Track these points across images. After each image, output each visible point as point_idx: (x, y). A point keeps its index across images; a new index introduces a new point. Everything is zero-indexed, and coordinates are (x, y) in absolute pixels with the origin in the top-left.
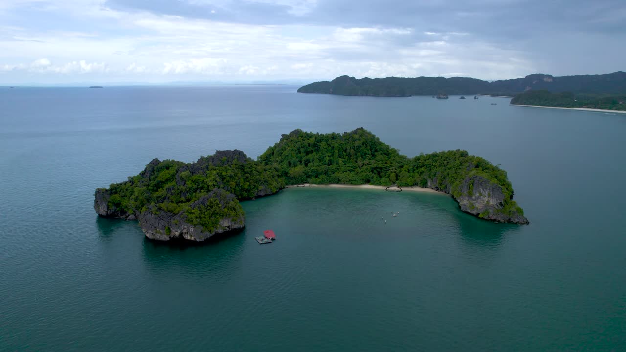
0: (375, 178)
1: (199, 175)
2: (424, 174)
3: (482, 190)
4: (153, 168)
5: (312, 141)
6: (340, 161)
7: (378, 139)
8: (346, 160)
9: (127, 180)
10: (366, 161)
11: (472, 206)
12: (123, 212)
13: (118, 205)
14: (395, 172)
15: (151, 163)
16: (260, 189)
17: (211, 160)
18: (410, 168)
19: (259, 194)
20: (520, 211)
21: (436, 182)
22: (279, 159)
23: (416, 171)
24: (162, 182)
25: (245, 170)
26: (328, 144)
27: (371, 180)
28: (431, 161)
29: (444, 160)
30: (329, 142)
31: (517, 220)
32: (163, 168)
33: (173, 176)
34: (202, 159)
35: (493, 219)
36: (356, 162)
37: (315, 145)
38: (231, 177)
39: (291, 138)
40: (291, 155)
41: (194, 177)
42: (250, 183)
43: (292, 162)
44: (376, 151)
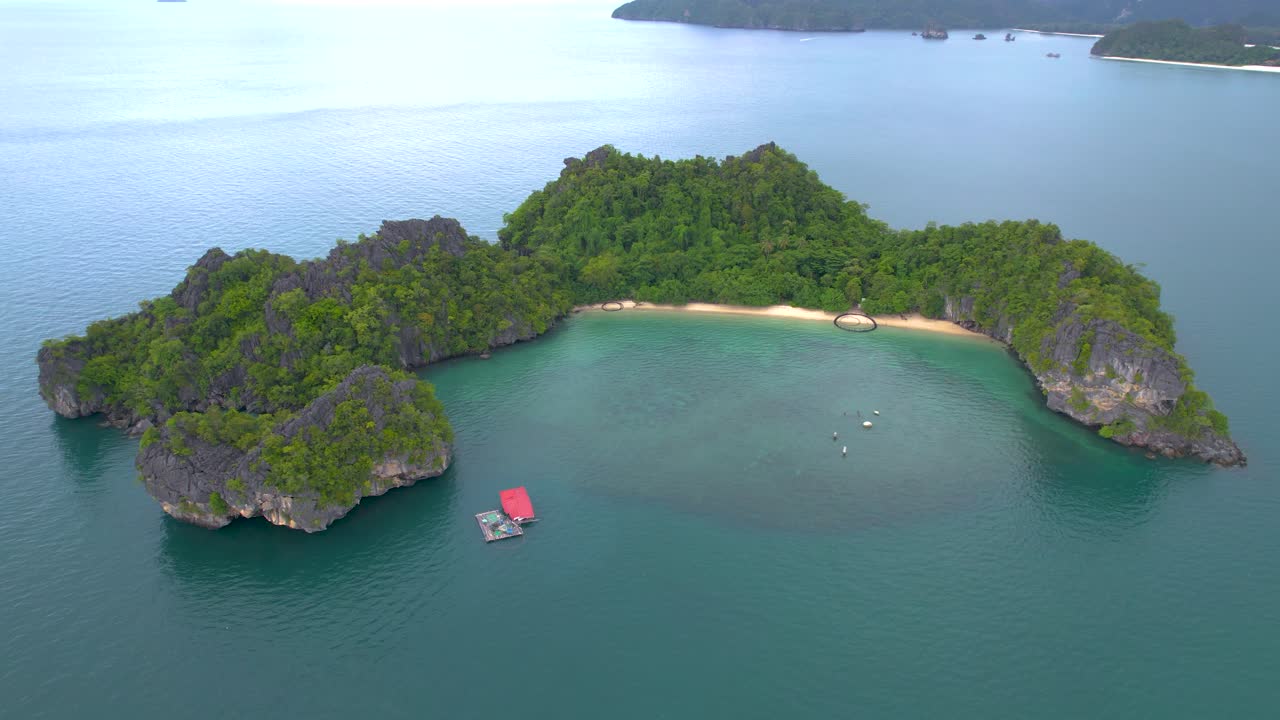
0: (806, 288)
1: (331, 299)
2: (937, 283)
3: (1116, 363)
4: (206, 277)
5: (643, 179)
6: (716, 236)
7: (814, 176)
8: (730, 232)
9: (138, 310)
10: (782, 240)
11: (1082, 402)
12: (123, 411)
13: (108, 387)
14: (859, 274)
15: (200, 262)
16: (501, 327)
17: (367, 252)
18: (900, 264)
19: (501, 340)
20: (1217, 422)
21: (971, 309)
22: (556, 230)
23: (916, 272)
24: (228, 321)
25: (463, 276)
26: (683, 190)
27: (796, 294)
28: (956, 247)
29: (995, 249)
30: (688, 183)
31: (1212, 452)
32: (231, 277)
33: (258, 305)
34: (341, 248)
35: (1140, 442)
36: (756, 239)
37: (650, 193)
38: (419, 299)
39: (589, 172)
40: (589, 222)
41: (316, 309)
42: (474, 313)
43: (590, 240)
44: (809, 209)
